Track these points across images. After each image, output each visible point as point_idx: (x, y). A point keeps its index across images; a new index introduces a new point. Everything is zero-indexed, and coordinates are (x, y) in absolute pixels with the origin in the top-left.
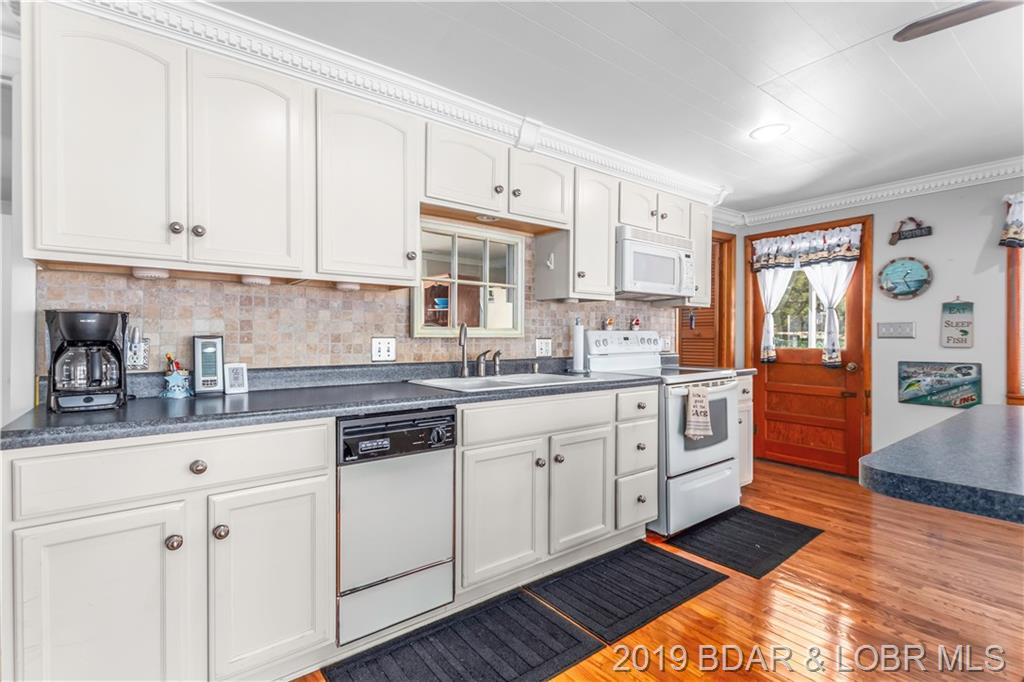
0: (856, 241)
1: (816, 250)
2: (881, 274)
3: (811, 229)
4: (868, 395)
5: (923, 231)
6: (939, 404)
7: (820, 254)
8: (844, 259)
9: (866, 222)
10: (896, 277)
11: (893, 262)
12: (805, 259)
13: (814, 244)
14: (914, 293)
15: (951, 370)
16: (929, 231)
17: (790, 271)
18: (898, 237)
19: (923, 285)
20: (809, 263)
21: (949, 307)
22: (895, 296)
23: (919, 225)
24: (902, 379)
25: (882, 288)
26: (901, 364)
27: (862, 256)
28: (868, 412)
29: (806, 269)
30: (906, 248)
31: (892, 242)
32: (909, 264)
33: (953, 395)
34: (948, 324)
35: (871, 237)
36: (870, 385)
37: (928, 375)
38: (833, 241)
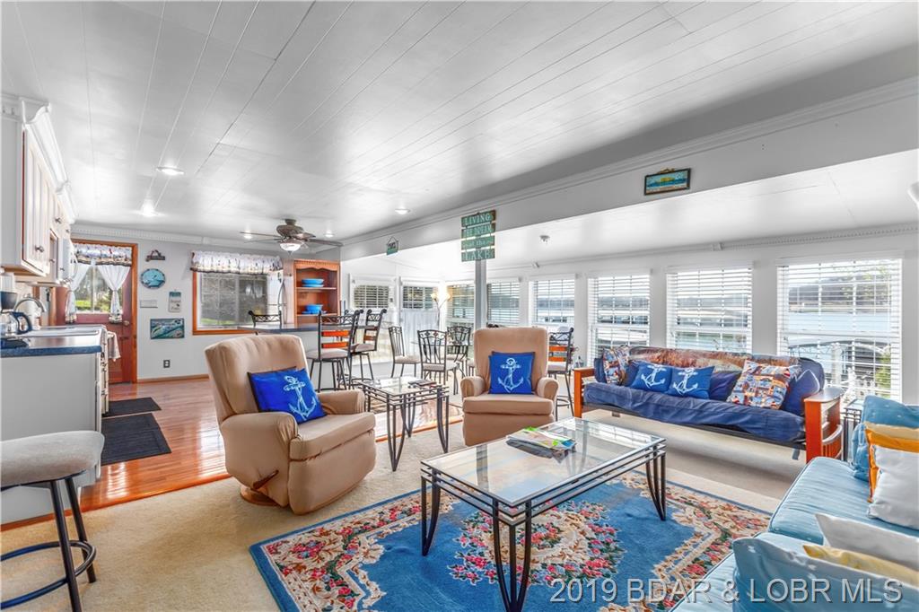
0: (129, 256)
1: (106, 256)
2: (142, 275)
3: (102, 243)
4: (135, 337)
5: (161, 258)
6: (168, 337)
7: (110, 260)
8: (123, 265)
9: (134, 247)
10: (149, 278)
11: (148, 270)
12: (98, 260)
13: (104, 253)
14: (158, 286)
15: (173, 322)
16: (164, 258)
17: (87, 266)
18: (150, 258)
19: (162, 282)
20: (101, 264)
21: (172, 294)
22: (150, 287)
23: (159, 254)
24: (152, 327)
25: (143, 282)
26: (151, 320)
27: (133, 265)
28: (135, 346)
29: (99, 266)
30: (154, 264)
31: (147, 261)
32: (156, 273)
33: (174, 333)
34: (172, 301)
35: (137, 255)
36: (136, 332)
37: (163, 324)
38: (116, 253)
